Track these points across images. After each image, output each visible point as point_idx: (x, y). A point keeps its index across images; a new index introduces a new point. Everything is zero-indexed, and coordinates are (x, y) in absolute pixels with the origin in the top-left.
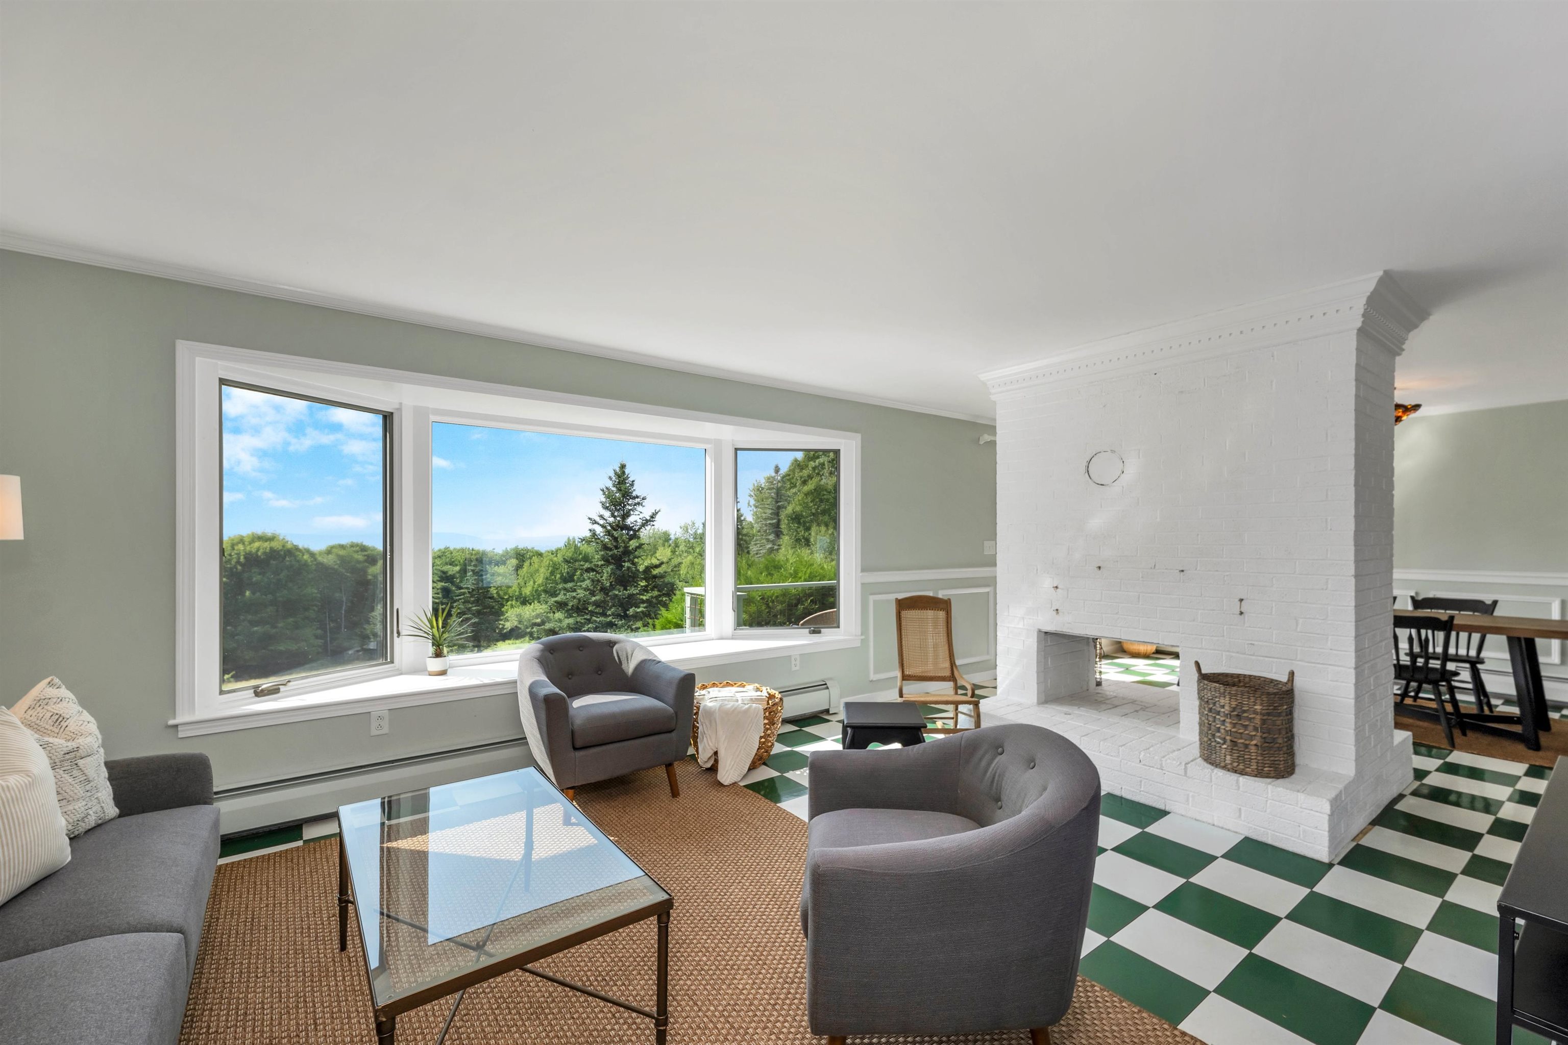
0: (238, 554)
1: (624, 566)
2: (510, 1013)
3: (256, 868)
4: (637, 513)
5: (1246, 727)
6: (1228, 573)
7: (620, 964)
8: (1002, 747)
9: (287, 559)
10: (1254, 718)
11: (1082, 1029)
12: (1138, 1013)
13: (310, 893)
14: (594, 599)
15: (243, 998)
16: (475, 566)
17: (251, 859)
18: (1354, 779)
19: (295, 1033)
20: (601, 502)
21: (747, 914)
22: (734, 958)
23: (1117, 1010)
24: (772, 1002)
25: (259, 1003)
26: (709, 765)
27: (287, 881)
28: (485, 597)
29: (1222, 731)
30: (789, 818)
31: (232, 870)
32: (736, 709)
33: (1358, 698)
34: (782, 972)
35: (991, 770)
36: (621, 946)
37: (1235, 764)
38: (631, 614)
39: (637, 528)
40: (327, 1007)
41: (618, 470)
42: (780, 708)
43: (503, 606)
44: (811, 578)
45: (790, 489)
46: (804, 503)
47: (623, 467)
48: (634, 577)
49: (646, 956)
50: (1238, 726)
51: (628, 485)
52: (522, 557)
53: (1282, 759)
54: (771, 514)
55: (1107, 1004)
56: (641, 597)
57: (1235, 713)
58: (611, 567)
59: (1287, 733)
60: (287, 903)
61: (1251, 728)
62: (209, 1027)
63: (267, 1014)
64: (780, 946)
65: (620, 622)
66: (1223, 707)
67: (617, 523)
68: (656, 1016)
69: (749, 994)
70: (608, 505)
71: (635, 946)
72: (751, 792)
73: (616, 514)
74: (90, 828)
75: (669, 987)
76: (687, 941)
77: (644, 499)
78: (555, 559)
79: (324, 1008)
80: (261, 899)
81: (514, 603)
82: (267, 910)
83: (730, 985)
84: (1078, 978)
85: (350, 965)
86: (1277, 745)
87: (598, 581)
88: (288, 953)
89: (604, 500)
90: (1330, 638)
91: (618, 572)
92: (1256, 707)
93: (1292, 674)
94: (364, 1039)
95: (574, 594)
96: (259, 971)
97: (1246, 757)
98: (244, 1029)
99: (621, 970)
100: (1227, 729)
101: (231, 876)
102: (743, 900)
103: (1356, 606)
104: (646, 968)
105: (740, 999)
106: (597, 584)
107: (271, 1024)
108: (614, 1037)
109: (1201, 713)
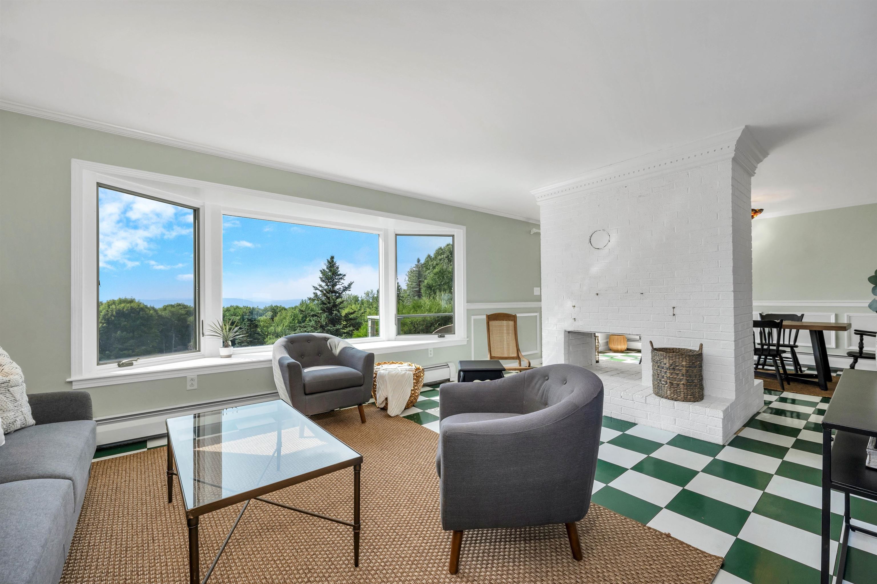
0: (112, 311)
1: (333, 313)
2: (268, 531)
3: (119, 463)
4: (340, 283)
5: (677, 374)
6: (666, 294)
7: (333, 505)
8: (548, 376)
9: (141, 313)
10: (682, 369)
11: (594, 528)
12: (624, 519)
13: (151, 474)
15: (110, 528)
16: (249, 315)
17: (116, 458)
18: (735, 401)
19: (141, 545)
20: (320, 278)
21: (405, 479)
22: (398, 500)
23: (613, 518)
24: (420, 521)
25: (120, 530)
26: (382, 406)
27: (137, 468)
29: (665, 377)
30: (428, 432)
31: (104, 464)
32: (398, 373)
33: (736, 357)
34: (426, 507)
35: (541, 389)
36: (333, 497)
37: (672, 395)
39: (340, 292)
40: (160, 531)
41: (329, 259)
42: (422, 375)
44: (438, 312)
45: (426, 271)
46: (434, 279)
47: (332, 258)
48: (339, 319)
49: (347, 501)
50: (673, 374)
51: (335, 268)
52: (275, 311)
53: (697, 391)
54: (416, 285)
55: (607, 516)
56: (343, 330)
57: (672, 367)
58: (326, 314)
59: (699, 377)
60: (137, 480)
61: (680, 375)
62: (89, 543)
63: (124, 536)
64: (424, 494)
66: (665, 364)
67: (329, 289)
68: (353, 524)
69: (407, 518)
70: (324, 279)
71: (341, 496)
72: (407, 420)
73: (329, 284)
74: (17, 429)
75: (361, 516)
76: (371, 493)
77: (344, 275)
78: (294, 312)
79: (158, 531)
80: (122, 478)
81: (271, 336)
82: (125, 483)
83: (396, 514)
84: (591, 504)
85: (174, 510)
86: (695, 384)
87: (319, 322)
88: (137, 504)
89: (322, 276)
90: (721, 325)
91: (330, 317)
92: (683, 363)
93: (701, 345)
94: (182, 547)
95: (305, 329)
96: (120, 514)
97: (678, 391)
98: (111, 543)
99: (333, 508)
100: (668, 376)
101: (104, 466)
102: (403, 472)
103: (734, 308)
104: (348, 507)
105: (402, 520)
106: (318, 324)
107: (127, 540)
108: (330, 541)
109: (653, 369)
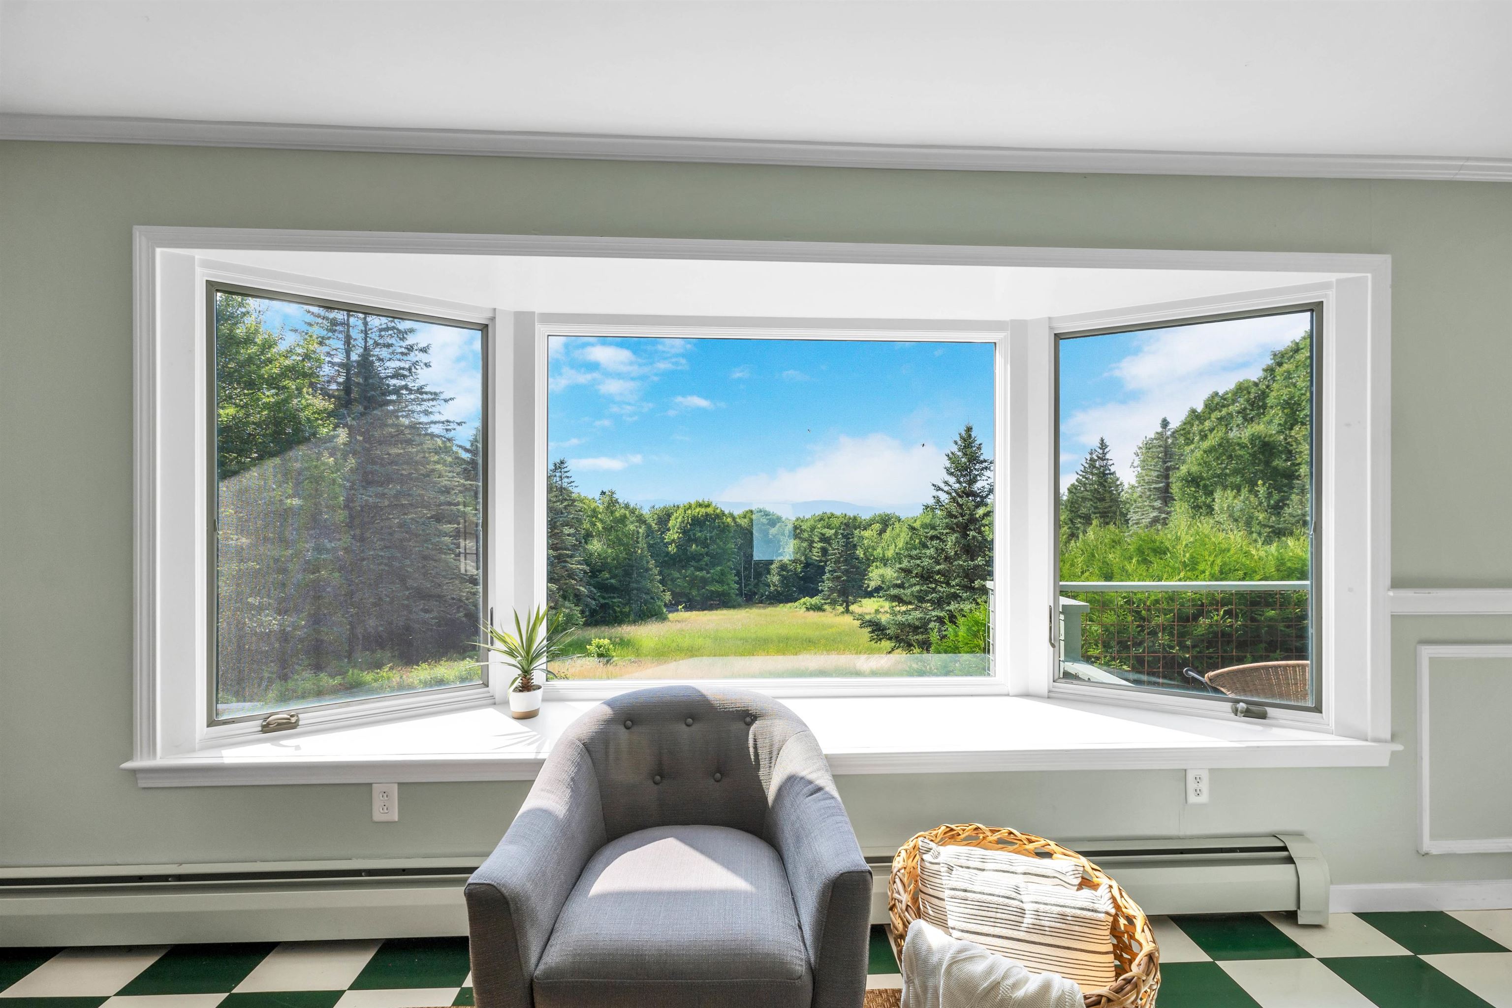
1: (968, 535)
4: (984, 478)
14: (938, 567)
16: (844, 529)
20: (945, 468)
28: (852, 558)
38: (977, 586)
39: (984, 494)
41: (963, 433)
43: (869, 566)
44: (1223, 574)
45: (1183, 445)
46: (1205, 463)
47: (969, 429)
51: (974, 449)
52: (885, 522)
54: (1158, 477)
58: (955, 535)
65: (965, 595)
67: (962, 489)
70: (953, 470)
73: (962, 479)
77: (992, 463)
78: (913, 525)
81: (878, 564)
87: (943, 550)
89: (949, 466)
91: (963, 541)
95: (918, 562)
106: (941, 553)
